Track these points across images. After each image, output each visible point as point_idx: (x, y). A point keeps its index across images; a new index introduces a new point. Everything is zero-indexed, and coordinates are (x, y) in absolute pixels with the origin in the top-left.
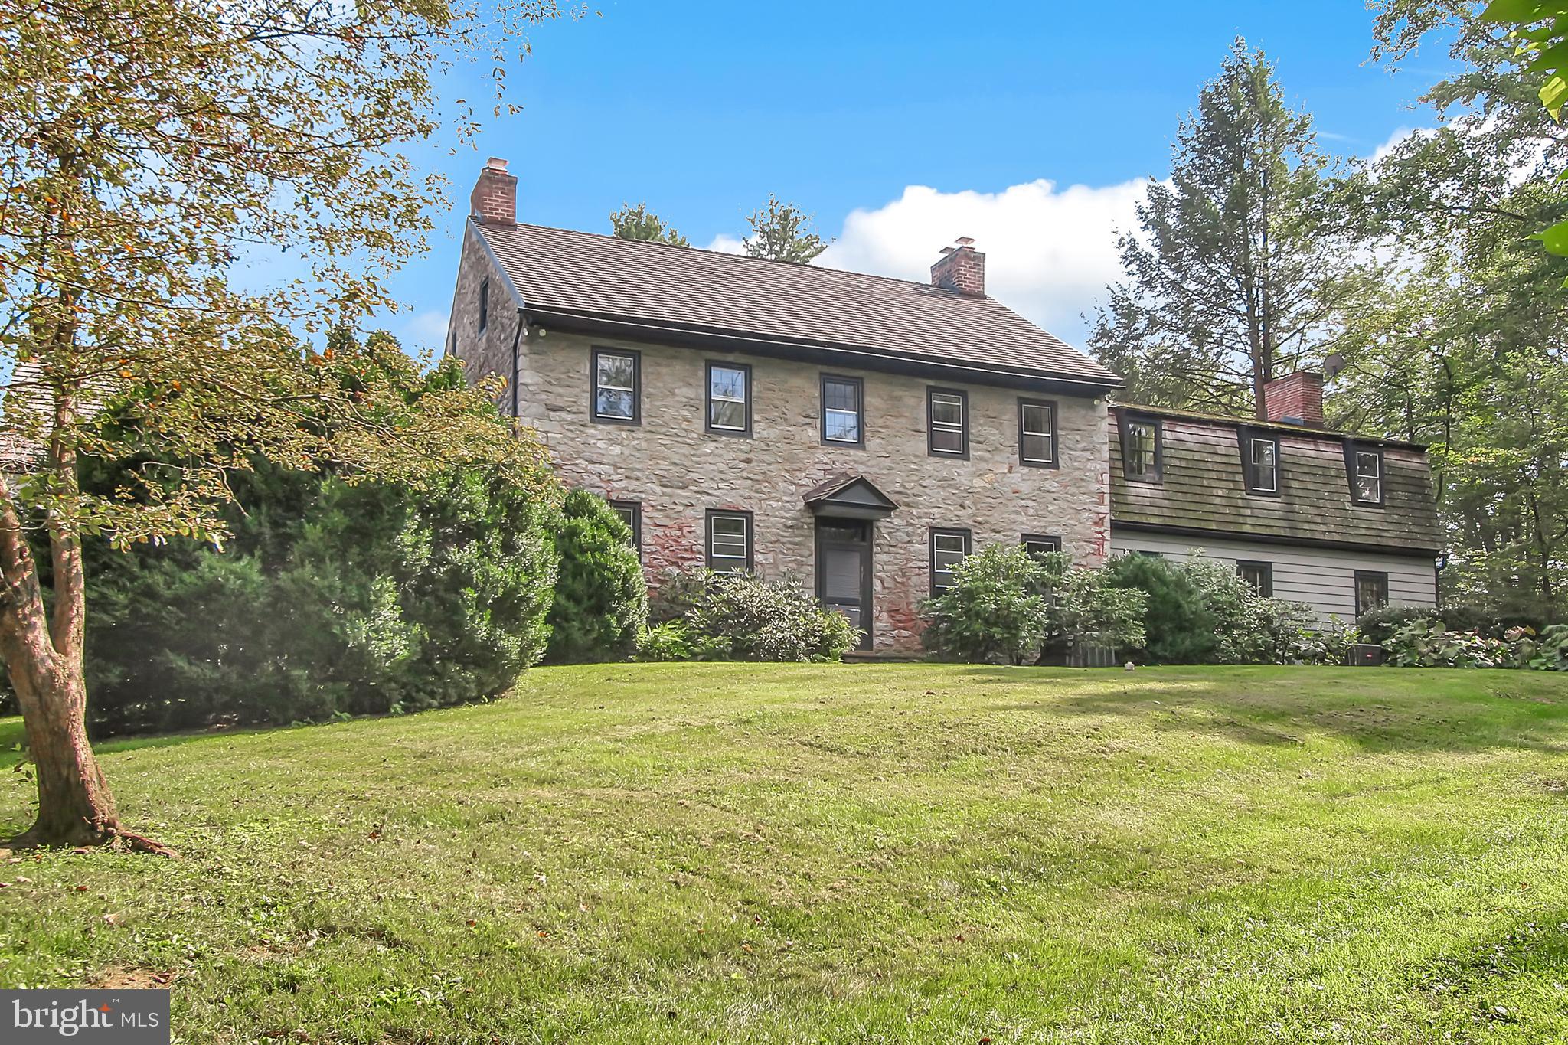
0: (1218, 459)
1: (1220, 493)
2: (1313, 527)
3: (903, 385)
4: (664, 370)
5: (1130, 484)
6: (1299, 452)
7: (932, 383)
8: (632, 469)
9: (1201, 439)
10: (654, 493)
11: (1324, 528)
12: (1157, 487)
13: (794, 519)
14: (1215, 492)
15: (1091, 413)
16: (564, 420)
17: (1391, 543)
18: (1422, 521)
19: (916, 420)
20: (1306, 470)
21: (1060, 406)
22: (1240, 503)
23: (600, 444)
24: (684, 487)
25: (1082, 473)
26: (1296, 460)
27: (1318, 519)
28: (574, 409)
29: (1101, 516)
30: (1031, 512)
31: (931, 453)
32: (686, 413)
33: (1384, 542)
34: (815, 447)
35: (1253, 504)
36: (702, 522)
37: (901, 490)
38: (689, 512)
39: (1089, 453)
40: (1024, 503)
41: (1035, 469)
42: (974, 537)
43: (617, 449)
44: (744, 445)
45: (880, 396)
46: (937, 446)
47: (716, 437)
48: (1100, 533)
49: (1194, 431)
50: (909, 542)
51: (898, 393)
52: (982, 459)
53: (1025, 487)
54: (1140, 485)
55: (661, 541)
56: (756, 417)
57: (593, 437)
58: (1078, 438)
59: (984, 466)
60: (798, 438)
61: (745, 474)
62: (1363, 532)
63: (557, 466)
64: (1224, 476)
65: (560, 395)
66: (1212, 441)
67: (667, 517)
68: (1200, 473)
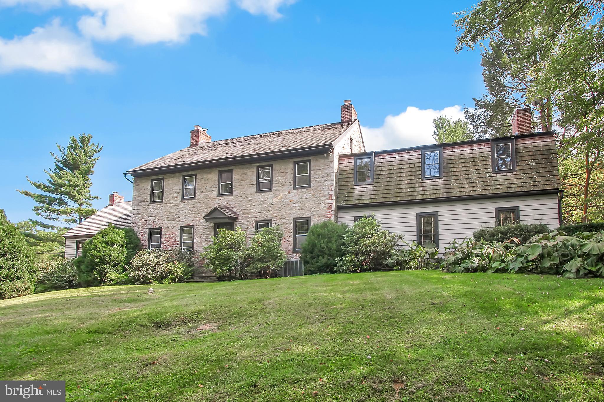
0: (408, 166)
1: (406, 182)
2: (462, 190)
3: (247, 168)
4: (170, 182)
5: (356, 187)
6: (460, 153)
7: (258, 165)
8: (160, 217)
9: (399, 159)
10: (166, 224)
11: (470, 189)
12: (370, 186)
13: (208, 225)
14: (403, 182)
15: (327, 160)
16: (143, 205)
17: (517, 190)
18: (545, 174)
19: (251, 180)
20: (463, 161)
21: (312, 160)
22: (417, 185)
23: (152, 210)
24: (174, 220)
25: (321, 187)
26: (458, 157)
27: (467, 185)
28: (146, 201)
29: (330, 205)
30: (298, 208)
31: (257, 191)
32: (175, 195)
33: (513, 190)
34: (216, 198)
35: (425, 184)
36: (179, 231)
37: (245, 208)
38: (175, 228)
39: (325, 178)
40: (294, 205)
41: (300, 190)
42: (273, 222)
43: (156, 211)
44: (192, 202)
45: (238, 174)
46: (260, 189)
47: (184, 201)
48: (329, 212)
49: (396, 155)
50: (247, 228)
51: (245, 171)
52: (277, 190)
53: (295, 198)
54: (361, 186)
55: (167, 239)
56: (197, 192)
57: (150, 208)
58: (320, 173)
59: (278, 193)
60: (210, 196)
61: (192, 212)
62: (498, 187)
63: (141, 220)
64: (410, 174)
65: (143, 197)
66: (406, 158)
67: (169, 231)
68: (396, 175)
